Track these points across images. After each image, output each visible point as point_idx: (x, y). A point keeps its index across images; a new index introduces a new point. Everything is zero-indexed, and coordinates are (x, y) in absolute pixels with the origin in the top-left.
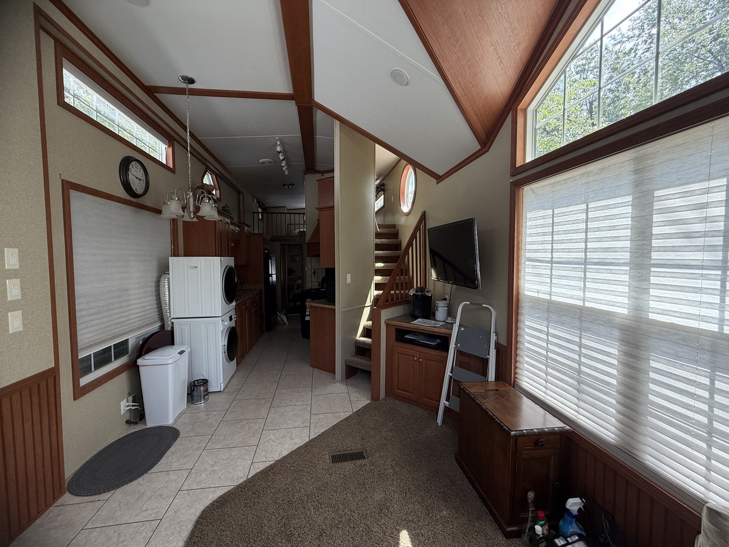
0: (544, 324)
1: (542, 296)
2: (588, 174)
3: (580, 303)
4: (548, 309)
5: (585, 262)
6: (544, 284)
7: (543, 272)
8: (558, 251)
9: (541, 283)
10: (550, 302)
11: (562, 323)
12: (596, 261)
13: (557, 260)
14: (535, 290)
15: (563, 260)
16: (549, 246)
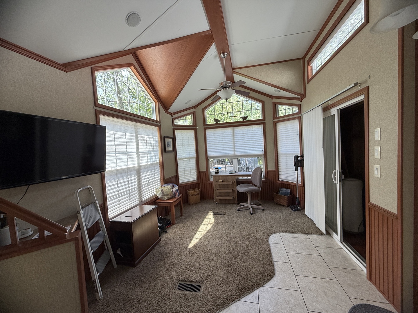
0: (116, 181)
1: (113, 169)
2: (125, 123)
3: (127, 167)
4: (116, 173)
5: (127, 153)
6: (114, 163)
7: (113, 158)
8: (118, 149)
9: (112, 163)
10: (117, 170)
11: (123, 176)
12: (130, 152)
13: (118, 152)
14: (109, 167)
15: (120, 152)
16: (114, 147)
